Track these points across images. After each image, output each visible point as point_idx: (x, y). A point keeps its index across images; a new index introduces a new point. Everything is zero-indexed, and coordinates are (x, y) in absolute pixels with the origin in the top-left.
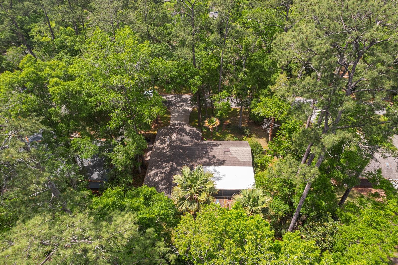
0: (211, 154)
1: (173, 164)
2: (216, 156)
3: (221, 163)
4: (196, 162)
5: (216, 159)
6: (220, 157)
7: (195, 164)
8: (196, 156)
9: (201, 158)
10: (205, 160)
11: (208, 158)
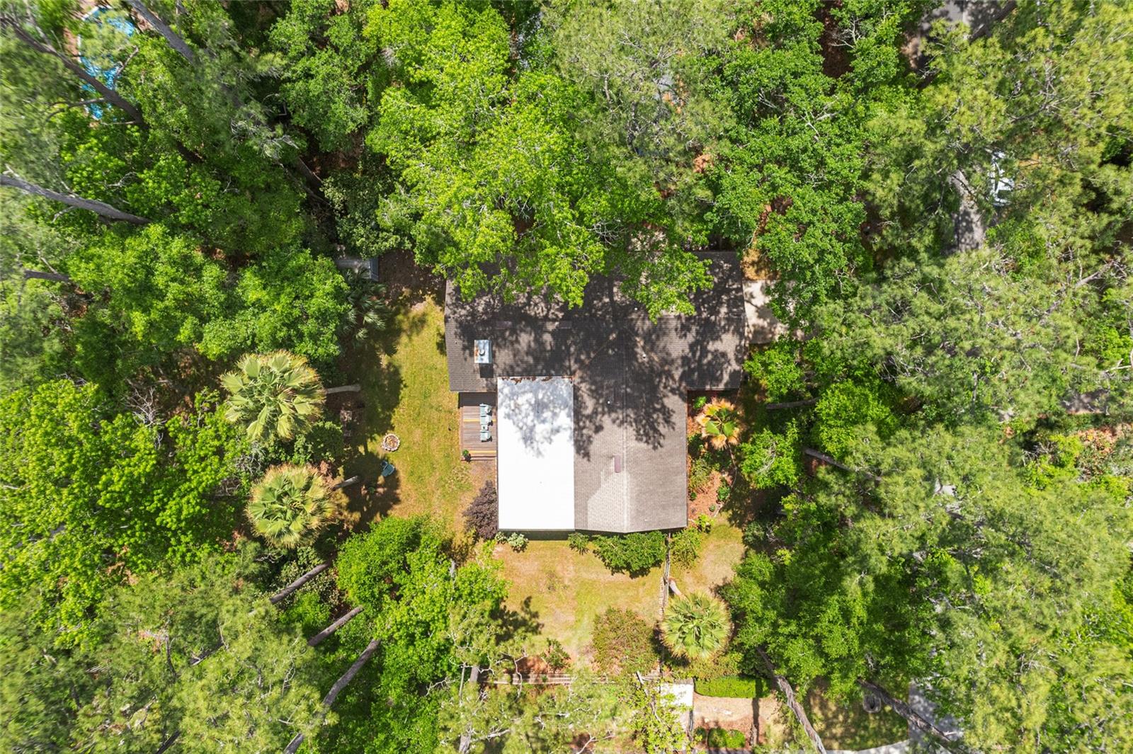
0: (606, 420)
1: (554, 320)
2: (601, 433)
3: (582, 447)
4: (583, 380)
5: (591, 433)
6: (598, 444)
7: (576, 379)
8: (598, 379)
9: (595, 393)
10: (590, 404)
11: (595, 412)
